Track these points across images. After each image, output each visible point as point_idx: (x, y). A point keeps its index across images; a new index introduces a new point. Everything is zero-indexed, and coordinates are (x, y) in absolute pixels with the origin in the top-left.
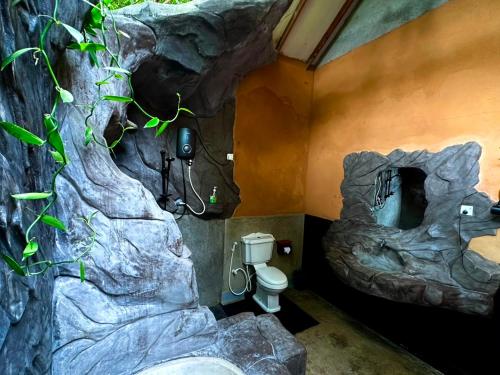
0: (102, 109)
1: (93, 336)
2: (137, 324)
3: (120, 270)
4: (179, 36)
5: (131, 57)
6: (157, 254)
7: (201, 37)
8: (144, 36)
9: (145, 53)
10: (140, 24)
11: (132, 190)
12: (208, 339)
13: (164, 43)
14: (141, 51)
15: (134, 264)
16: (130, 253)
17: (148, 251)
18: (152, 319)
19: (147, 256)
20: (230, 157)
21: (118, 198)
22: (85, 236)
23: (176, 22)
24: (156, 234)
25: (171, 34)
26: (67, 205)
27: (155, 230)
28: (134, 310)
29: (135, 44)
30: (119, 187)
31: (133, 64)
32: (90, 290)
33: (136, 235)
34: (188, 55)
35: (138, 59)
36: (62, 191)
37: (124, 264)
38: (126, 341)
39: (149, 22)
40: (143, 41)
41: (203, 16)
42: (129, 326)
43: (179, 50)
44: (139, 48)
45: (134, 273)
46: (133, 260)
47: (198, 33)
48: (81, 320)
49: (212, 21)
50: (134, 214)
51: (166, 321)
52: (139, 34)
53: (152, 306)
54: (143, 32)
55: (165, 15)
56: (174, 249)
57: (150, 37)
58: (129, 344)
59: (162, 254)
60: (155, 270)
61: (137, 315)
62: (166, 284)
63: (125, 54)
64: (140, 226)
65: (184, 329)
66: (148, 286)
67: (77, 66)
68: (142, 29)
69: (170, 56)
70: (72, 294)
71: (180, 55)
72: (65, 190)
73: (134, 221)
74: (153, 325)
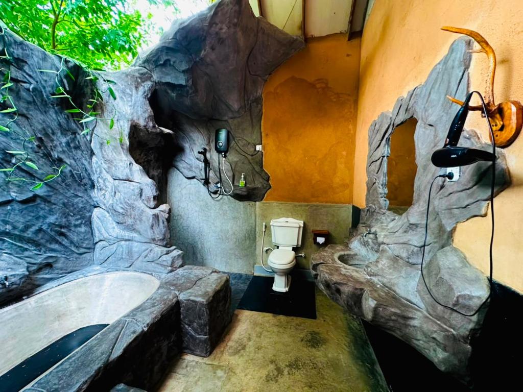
0: (124, 122)
1: (107, 240)
2: (127, 243)
3: (112, 207)
4: (161, 65)
5: (141, 89)
6: (133, 202)
7: (173, 60)
8: (142, 74)
9: (148, 84)
10: (137, 68)
11: (121, 164)
12: (163, 268)
13: (157, 73)
14: (145, 83)
15: (121, 206)
16: (120, 199)
17: (128, 200)
18: (137, 243)
19: (128, 203)
20: (259, 148)
21: (114, 168)
22: (104, 188)
23: (153, 57)
24: (133, 190)
25: (157, 66)
26: (96, 171)
27: (132, 188)
28: (127, 234)
29: (140, 80)
30: (114, 162)
31: (145, 92)
32: (107, 216)
33: (122, 189)
34: (173, 75)
35: (146, 89)
36: (95, 165)
37: (115, 205)
38: (121, 250)
39: (140, 64)
40: (144, 77)
41: (164, 45)
42: (123, 242)
43: (168, 74)
44: (143, 82)
45: (121, 211)
46: (121, 203)
47: (169, 57)
48: (103, 230)
49: (171, 46)
50: (121, 178)
51: (144, 248)
52: (139, 74)
53: (136, 235)
54: (141, 72)
55: (145, 56)
56: (146, 202)
57: (147, 73)
58: (122, 252)
59: (136, 203)
60: (133, 212)
61: (127, 238)
62: (138, 222)
63: (137, 88)
64: (125, 184)
65: (148, 255)
66: (130, 221)
67: (107, 102)
68: (139, 70)
69: (164, 81)
70: (99, 216)
71: (169, 77)
72: (96, 164)
73: (123, 181)
74: (136, 247)
